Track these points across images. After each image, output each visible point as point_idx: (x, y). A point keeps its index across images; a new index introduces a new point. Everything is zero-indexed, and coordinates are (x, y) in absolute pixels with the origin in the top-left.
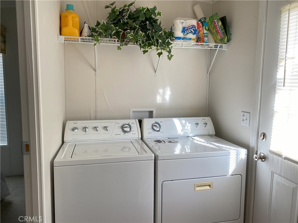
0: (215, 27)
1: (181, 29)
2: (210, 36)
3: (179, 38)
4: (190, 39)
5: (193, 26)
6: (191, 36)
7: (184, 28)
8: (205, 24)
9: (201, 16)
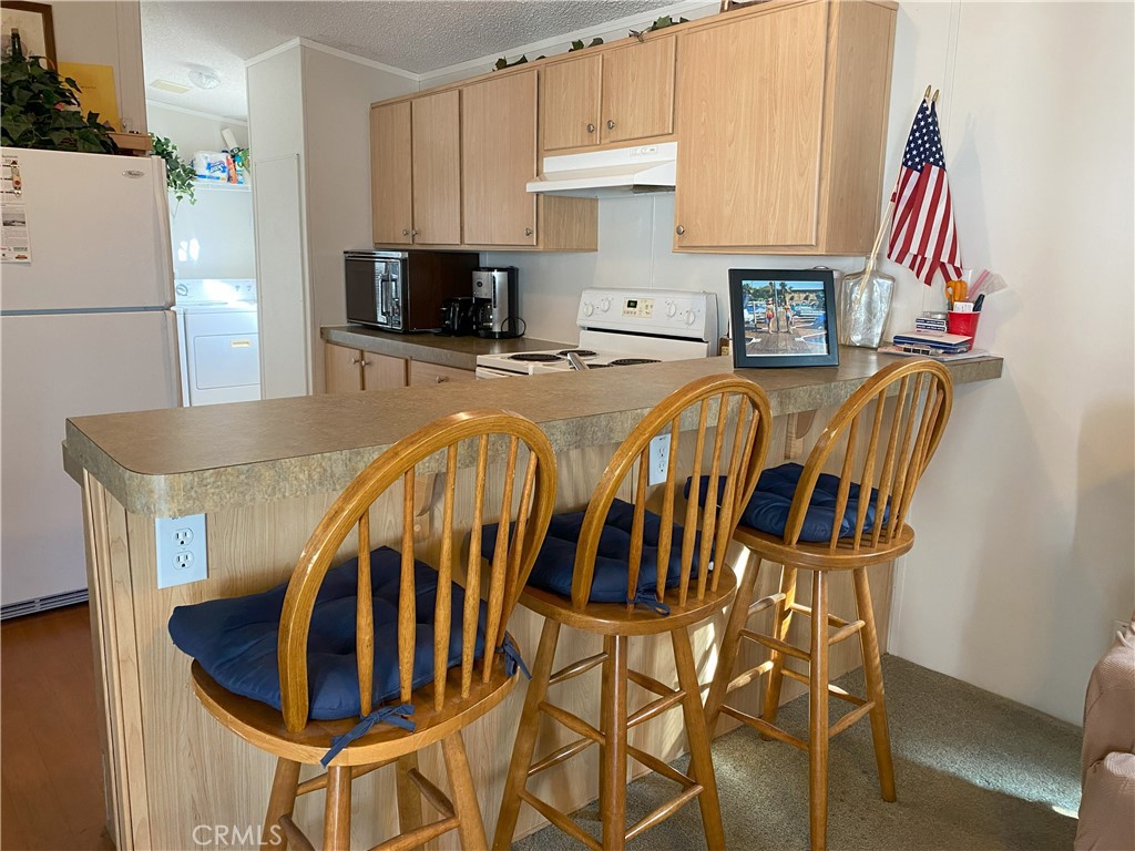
1: (206, 165)
2: (246, 173)
3: (204, 177)
4: (218, 178)
5: (221, 163)
6: (218, 174)
7: (209, 164)
8: (237, 158)
9: (232, 145)
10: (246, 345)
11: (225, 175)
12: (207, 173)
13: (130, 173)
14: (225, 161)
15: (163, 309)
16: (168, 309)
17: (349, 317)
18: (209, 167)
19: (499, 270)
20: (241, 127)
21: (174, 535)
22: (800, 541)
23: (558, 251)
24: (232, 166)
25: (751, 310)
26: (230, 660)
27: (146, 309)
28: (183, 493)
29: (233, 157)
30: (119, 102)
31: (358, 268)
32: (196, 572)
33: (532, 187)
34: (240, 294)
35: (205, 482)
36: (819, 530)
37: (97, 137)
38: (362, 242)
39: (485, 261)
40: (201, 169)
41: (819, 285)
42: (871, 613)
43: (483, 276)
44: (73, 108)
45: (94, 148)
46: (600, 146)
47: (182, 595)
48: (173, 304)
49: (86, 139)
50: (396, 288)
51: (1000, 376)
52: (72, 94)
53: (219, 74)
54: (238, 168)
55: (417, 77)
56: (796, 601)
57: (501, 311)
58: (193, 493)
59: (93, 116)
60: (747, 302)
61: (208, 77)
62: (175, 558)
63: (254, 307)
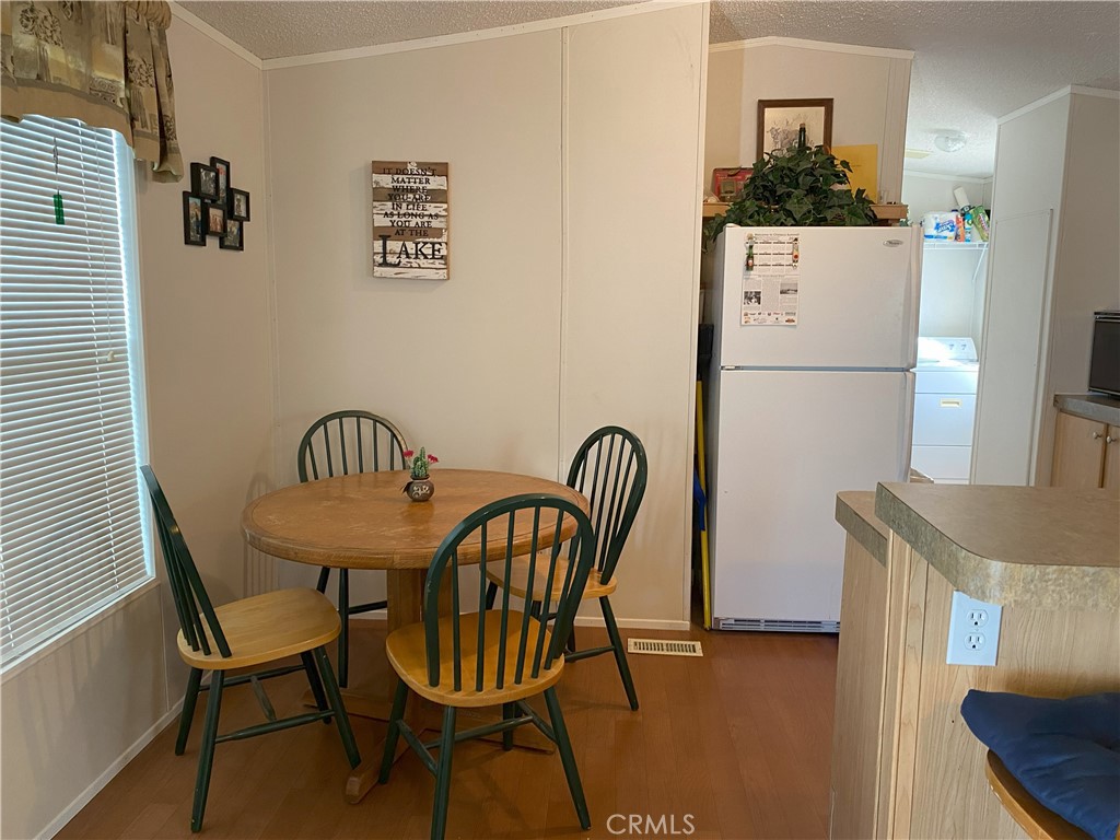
0: (980, 222)
1: (934, 225)
2: (975, 230)
3: (931, 237)
4: (945, 238)
5: (951, 222)
6: (946, 233)
7: (938, 224)
8: (967, 216)
9: (963, 203)
10: (956, 405)
11: (952, 234)
12: (934, 233)
13: (890, 243)
14: (955, 220)
15: (903, 370)
16: (908, 371)
17: (1091, 385)
18: (938, 226)
21: (969, 614)
24: (961, 225)
26: (1040, 769)
27: (887, 369)
28: (1022, 584)
29: (963, 215)
30: (878, 177)
32: (985, 656)
34: (953, 353)
35: (1046, 577)
37: (863, 212)
40: (929, 229)
44: (844, 187)
45: (859, 221)
47: (967, 676)
48: (914, 366)
49: (853, 213)
52: (845, 175)
53: (966, 135)
54: (967, 226)
58: (1032, 587)
59: (860, 192)
61: (953, 140)
62: (967, 638)
63: (976, 367)
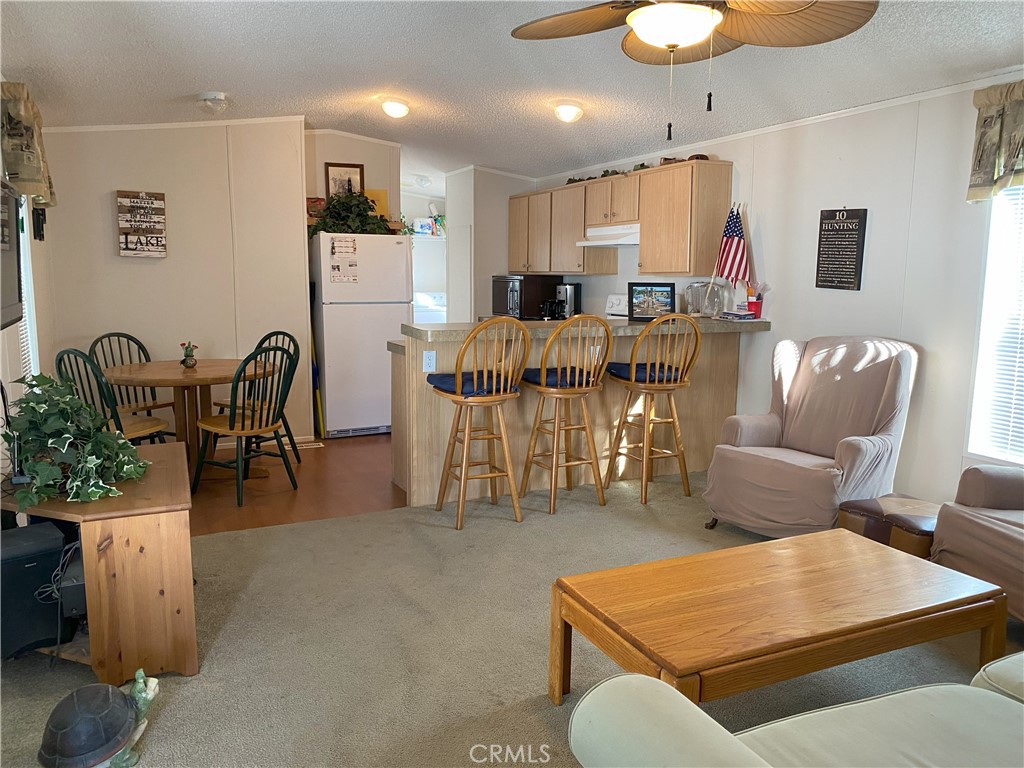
1: (420, 226)
2: (442, 229)
3: (419, 232)
4: (426, 233)
5: (429, 224)
7: (422, 225)
9: (435, 214)
11: (430, 232)
12: (420, 230)
13: (397, 242)
14: (431, 223)
15: (406, 303)
16: (409, 303)
17: (493, 312)
18: (422, 227)
19: (570, 285)
20: (441, 203)
22: (636, 380)
23: (602, 274)
24: (434, 226)
25: (637, 299)
27: (400, 303)
29: (435, 220)
30: (389, 207)
31: (500, 285)
33: (579, 244)
34: (437, 302)
36: (641, 376)
37: (384, 227)
38: (503, 271)
39: (565, 280)
40: (417, 228)
41: (669, 289)
42: (676, 416)
43: (561, 288)
44: (373, 213)
45: (382, 231)
46: (610, 224)
48: (412, 300)
49: (379, 227)
50: (517, 295)
51: (769, 330)
52: (374, 208)
54: (438, 227)
55: (535, 180)
56: (656, 416)
57: (570, 307)
59: (382, 216)
60: (635, 295)
61: (425, 181)
63: (445, 309)
